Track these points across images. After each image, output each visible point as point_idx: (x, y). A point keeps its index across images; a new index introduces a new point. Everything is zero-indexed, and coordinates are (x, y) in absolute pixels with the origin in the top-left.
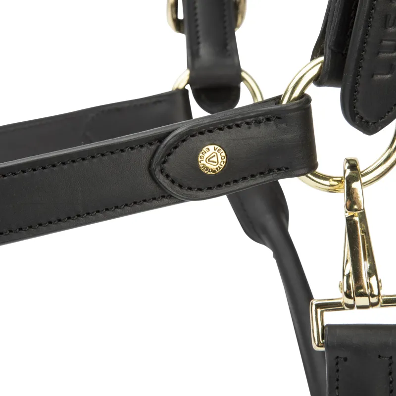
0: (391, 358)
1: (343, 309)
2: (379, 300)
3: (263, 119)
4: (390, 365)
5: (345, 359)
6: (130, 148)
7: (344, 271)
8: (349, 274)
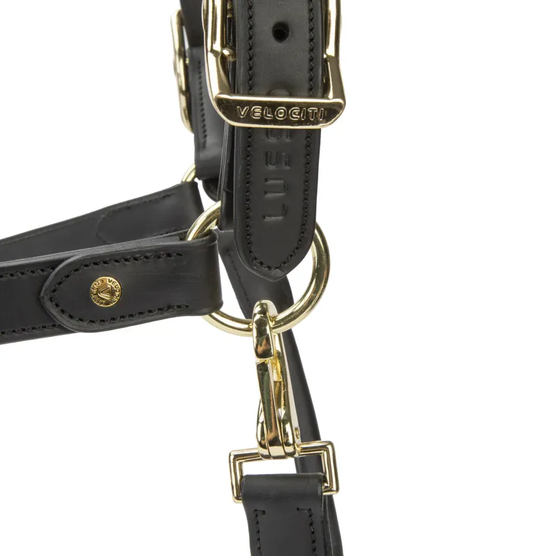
0: (310, 510)
1: (261, 459)
2: (295, 448)
3: (163, 254)
4: (310, 516)
5: (264, 512)
6: (21, 273)
7: (258, 419)
8: (263, 422)
